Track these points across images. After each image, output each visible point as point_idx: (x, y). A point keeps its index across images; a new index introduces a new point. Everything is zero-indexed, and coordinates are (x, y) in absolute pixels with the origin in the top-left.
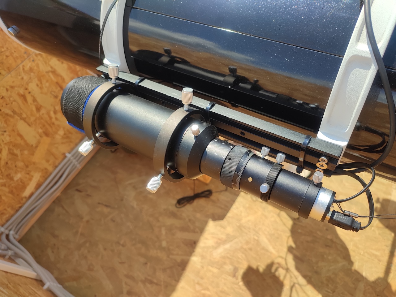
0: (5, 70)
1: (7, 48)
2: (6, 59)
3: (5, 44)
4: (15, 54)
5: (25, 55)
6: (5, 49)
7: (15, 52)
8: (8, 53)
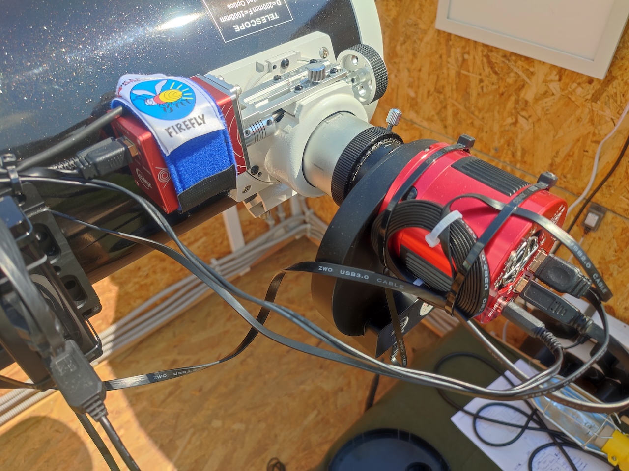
0: (453, 132)
1: (483, 118)
2: (468, 125)
3: (486, 112)
4: (484, 136)
5: (493, 152)
6: (480, 116)
7: (486, 132)
8: (477, 123)
